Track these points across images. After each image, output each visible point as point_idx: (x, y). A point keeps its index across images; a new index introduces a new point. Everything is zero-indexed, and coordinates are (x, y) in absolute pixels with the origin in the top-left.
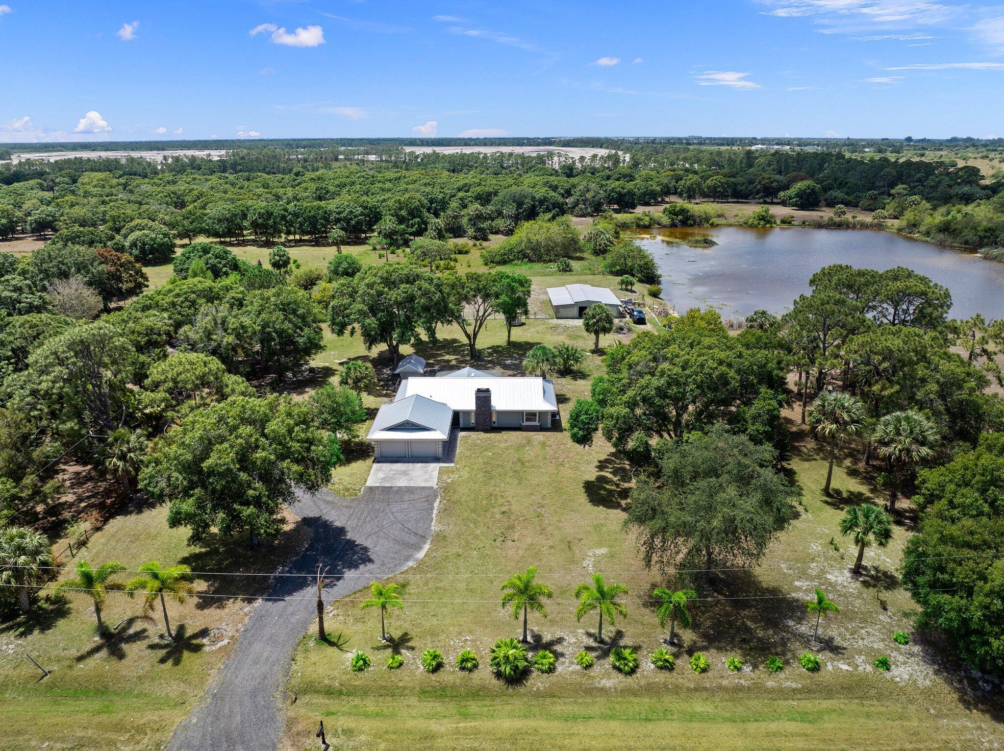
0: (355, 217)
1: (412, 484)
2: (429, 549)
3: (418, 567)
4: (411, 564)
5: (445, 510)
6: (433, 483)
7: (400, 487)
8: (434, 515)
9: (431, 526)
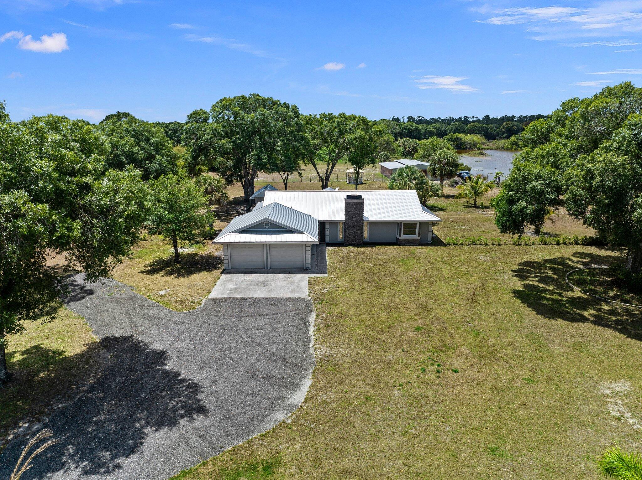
1: (273, 295)
2: (312, 387)
3: (295, 422)
4: (280, 416)
5: (327, 326)
6: (304, 293)
7: (257, 300)
8: (311, 333)
9: (309, 349)
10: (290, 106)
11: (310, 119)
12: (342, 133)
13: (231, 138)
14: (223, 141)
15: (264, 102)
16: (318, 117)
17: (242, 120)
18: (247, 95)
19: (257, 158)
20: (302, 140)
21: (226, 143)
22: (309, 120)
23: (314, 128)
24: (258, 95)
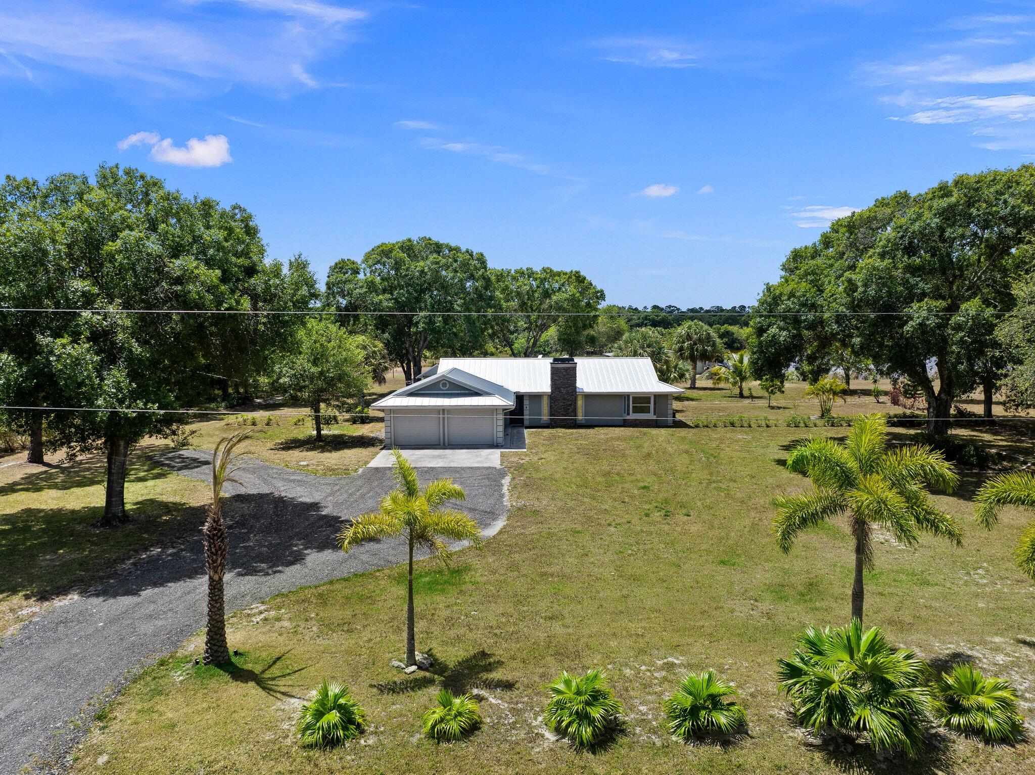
9: (502, 501)
10: (474, 254)
11: (501, 274)
12: (547, 294)
13: (392, 294)
14: (381, 297)
15: (438, 248)
16: (513, 272)
17: (407, 269)
18: (415, 239)
19: (427, 320)
20: (491, 300)
21: (386, 301)
22: (501, 276)
23: (507, 287)
24: (430, 239)
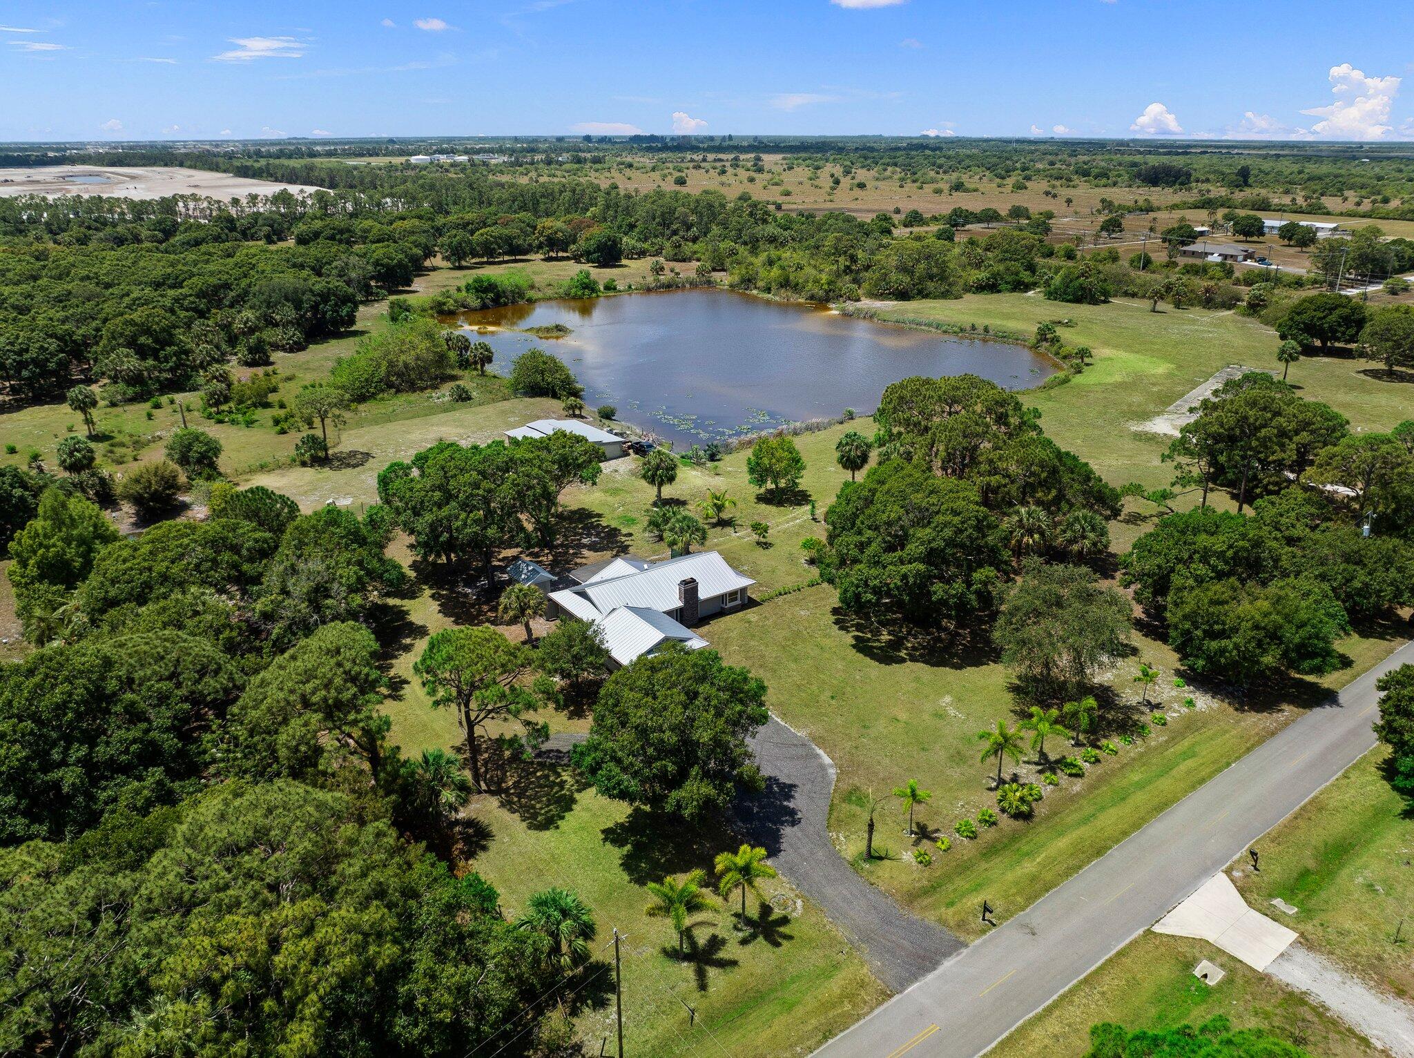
0: (53, 355)
2: (826, 753)
4: (832, 771)
8: (782, 723)
9: (795, 733)
